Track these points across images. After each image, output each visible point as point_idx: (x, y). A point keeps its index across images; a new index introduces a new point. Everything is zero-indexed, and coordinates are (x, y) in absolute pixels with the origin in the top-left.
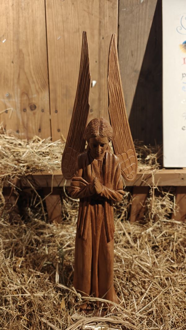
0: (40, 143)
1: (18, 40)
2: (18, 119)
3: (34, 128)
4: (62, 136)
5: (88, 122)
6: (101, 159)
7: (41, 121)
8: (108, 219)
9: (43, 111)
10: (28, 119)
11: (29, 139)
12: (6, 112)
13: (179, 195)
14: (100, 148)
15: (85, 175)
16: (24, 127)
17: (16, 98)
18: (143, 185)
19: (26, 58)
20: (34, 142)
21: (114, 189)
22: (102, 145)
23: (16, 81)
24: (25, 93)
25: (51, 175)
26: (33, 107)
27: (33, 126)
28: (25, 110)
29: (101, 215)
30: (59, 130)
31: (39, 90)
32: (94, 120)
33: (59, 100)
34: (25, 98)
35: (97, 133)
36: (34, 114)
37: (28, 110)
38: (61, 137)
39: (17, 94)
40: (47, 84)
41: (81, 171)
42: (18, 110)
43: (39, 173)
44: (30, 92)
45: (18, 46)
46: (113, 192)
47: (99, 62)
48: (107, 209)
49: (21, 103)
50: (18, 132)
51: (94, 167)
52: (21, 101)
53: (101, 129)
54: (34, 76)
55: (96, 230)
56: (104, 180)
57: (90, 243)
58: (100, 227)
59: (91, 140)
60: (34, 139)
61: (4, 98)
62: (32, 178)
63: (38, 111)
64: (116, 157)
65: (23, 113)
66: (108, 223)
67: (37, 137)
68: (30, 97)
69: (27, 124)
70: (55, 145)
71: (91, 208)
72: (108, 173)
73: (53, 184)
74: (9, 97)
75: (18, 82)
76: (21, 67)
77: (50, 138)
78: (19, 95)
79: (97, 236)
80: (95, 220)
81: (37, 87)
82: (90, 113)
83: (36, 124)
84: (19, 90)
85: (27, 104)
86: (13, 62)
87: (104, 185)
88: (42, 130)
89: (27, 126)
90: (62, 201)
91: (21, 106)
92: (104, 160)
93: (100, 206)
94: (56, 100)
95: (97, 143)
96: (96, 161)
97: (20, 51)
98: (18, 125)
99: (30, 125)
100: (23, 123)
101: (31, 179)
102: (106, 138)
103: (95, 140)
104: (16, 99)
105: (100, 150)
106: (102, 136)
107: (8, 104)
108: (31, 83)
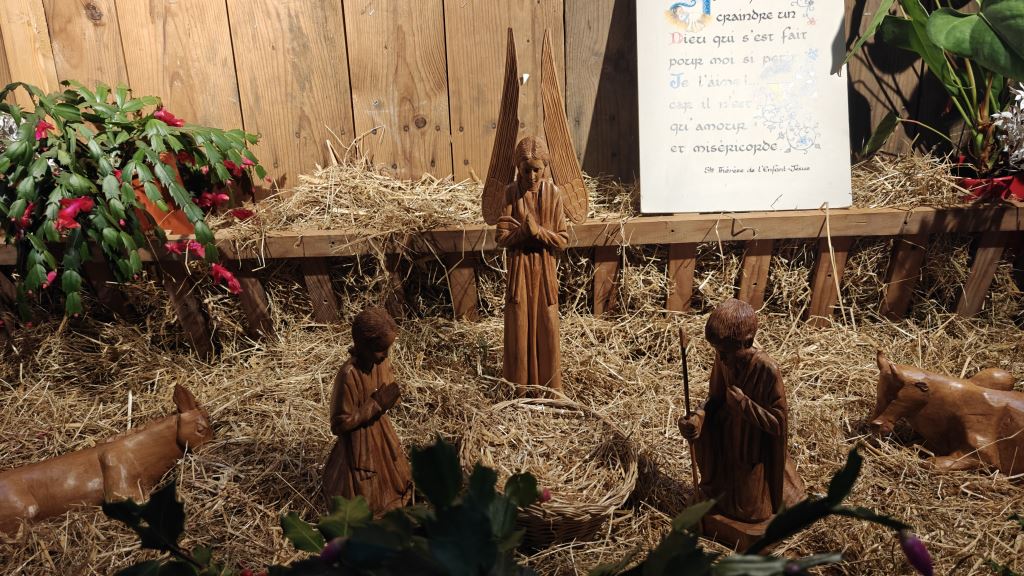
0: (435, 185)
1: (395, 10)
2: (394, 144)
3: (423, 159)
4: (473, 171)
5: (518, 142)
6: (536, 190)
7: (435, 146)
8: (547, 272)
9: (438, 129)
10: (412, 143)
11: (414, 178)
12: (375, 132)
13: (672, 263)
14: (534, 174)
15: (516, 213)
16: (405, 158)
17: (392, 107)
18: (608, 244)
19: (409, 39)
20: (423, 183)
21: (555, 231)
22: (536, 170)
23: (391, 79)
24: (407, 98)
25: (462, 231)
26: (421, 123)
27: (421, 156)
28: (406, 128)
29: (538, 267)
30: (466, 163)
31: (431, 93)
32: (526, 140)
33: (466, 109)
34: (407, 106)
35: (530, 155)
36: (423, 134)
37: (413, 128)
38: (471, 174)
39: (393, 100)
40: (445, 81)
41: (510, 207)
42: (395, 128)
43: (442, 229)
44: (415, 97)
45: (395, 20)
46: (554, 234)
47: (534, 42)
48: (545, 258)
49: (399, 116)
50: (394, 166)
51: (526, 202)
52: (400, 112)
53: (534, 150)
54: (422, 70)
55: (533, 289)
56: (541, 218)
57: (524, 307)
58: (538, 284)
59: (522, 164)
60: (423, 179)
61: (370, 109)
62: (432, 236)
63: (429, 129)
64: (556, 188)
65: (403, 132)
66: (548, 278)
67: (429, 175)
68: (416, 105)
69: (411, 153)
70: (460, 188)
71: (524, 258)
72: (546, 209)
73: (465, 247)
74: (379, 106)
75: (395, 81)
76: (400, 54)
77: (450, 176)
78: (396, 101)
79: (533, 297)
80: (530, 275)
81: (428, 88)
82: (520, 130)
83: (427, 152)
84: (396, 94)
85: (411, 117)
86: (386, 48)
87: (541, 225)
88: (437, 163)
89: (410, 156)
90: (477, 280)
91: (399, 120)
92: (540, 191)
93: (537, 255)
94: (460, 109)
95: (529, 168)
96: (529, 194)
97: (399, 28)
98: (394, 154)
99: (417, 154)
100: (404, 152)
101: (429, 239)
102: (541, 162)
103: (527, 164)
104: (392, 110)
105: (534, 177)
106: (535, 158)
107: (377, 119)
108: (416, 81)
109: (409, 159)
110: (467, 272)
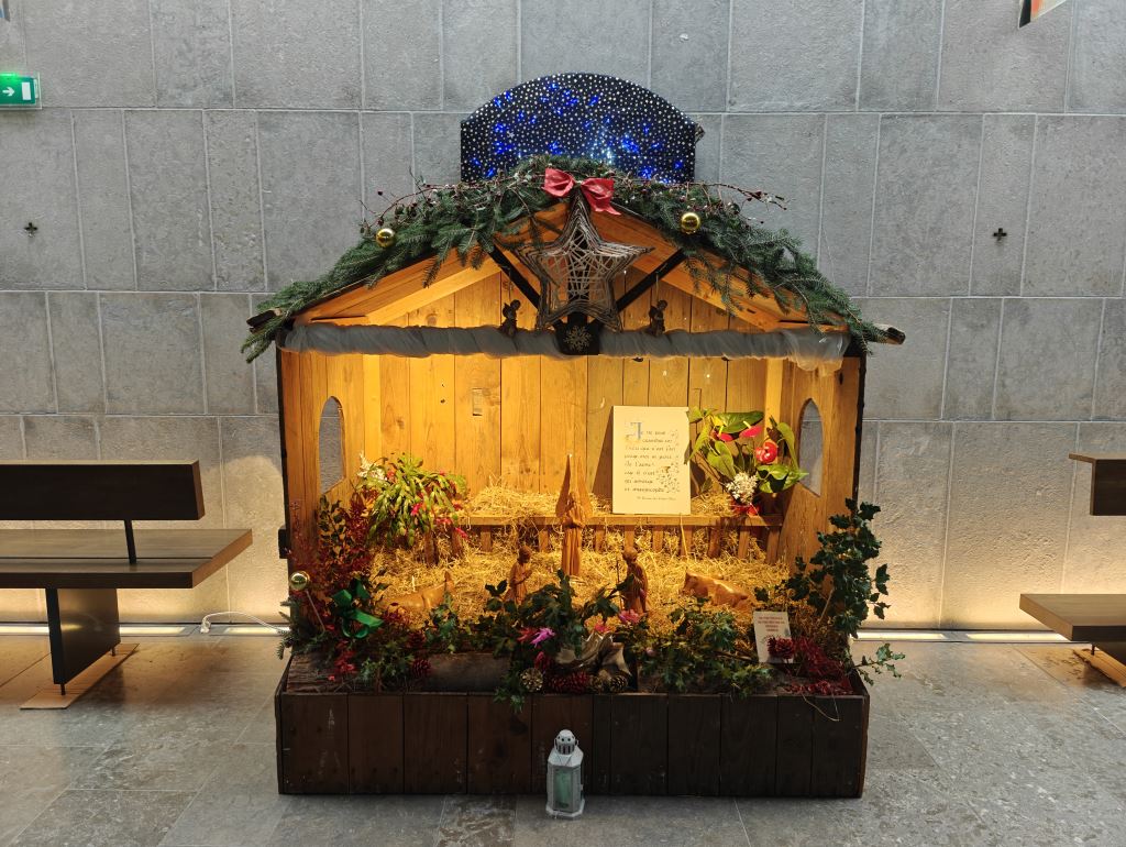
1: (521, 429)
2: (517, 478)
3: (528, 485)
6: (575, 507)
8: (578, 535)
10: (524, 478)
11: (524, 493)
12: (509, 474)
13: (626, 532)
17: (517, 464)
18: (600, 524)
19: (526, 440)
21: (581, 520)
22: (575, 501)
23: (518, 453)
24: (523, 461)
26: (528, 471)
29: (575, 534)
31: (533, 460)
34: (523, 464)
35: (573, 497)
36: (529, 475)
37: (524, 472)
41: (566, 512)
42: (518, 472)
44: (527, 460)
48: (578, 531)
49: (520, 468)
50: (516, 487)
51: (572, 512)
54: (530, 449)
56: (576, 516)
57: (569, 548)
58: (575, 539)
59: (570, 500)
60: (528, 493)
61: (508, 465)
62: (534, 519)
65: (520, 474)
66: (578, 537)
68: (527, 464)
71: (569, 530)
72: (579, 513)
73: (546, 523)
74: (512, 463)
76: (522, 444)
78: (519, 462)
79: (573, 544)
84: (519, 459)
85: (524, 468)
86: (517, 443)
87: (577, 518)
90: (549, 536)
92: (577, 507)
93: (575, 529)
95: (573, 501)
96: (572, 509)
98: (516, 483)
99: (525, 483)
100: (520, 482)
106: (575, 498)
107: (511, 469)
108: (528, 455)
109: (522, 484)
110: (546, 533)
